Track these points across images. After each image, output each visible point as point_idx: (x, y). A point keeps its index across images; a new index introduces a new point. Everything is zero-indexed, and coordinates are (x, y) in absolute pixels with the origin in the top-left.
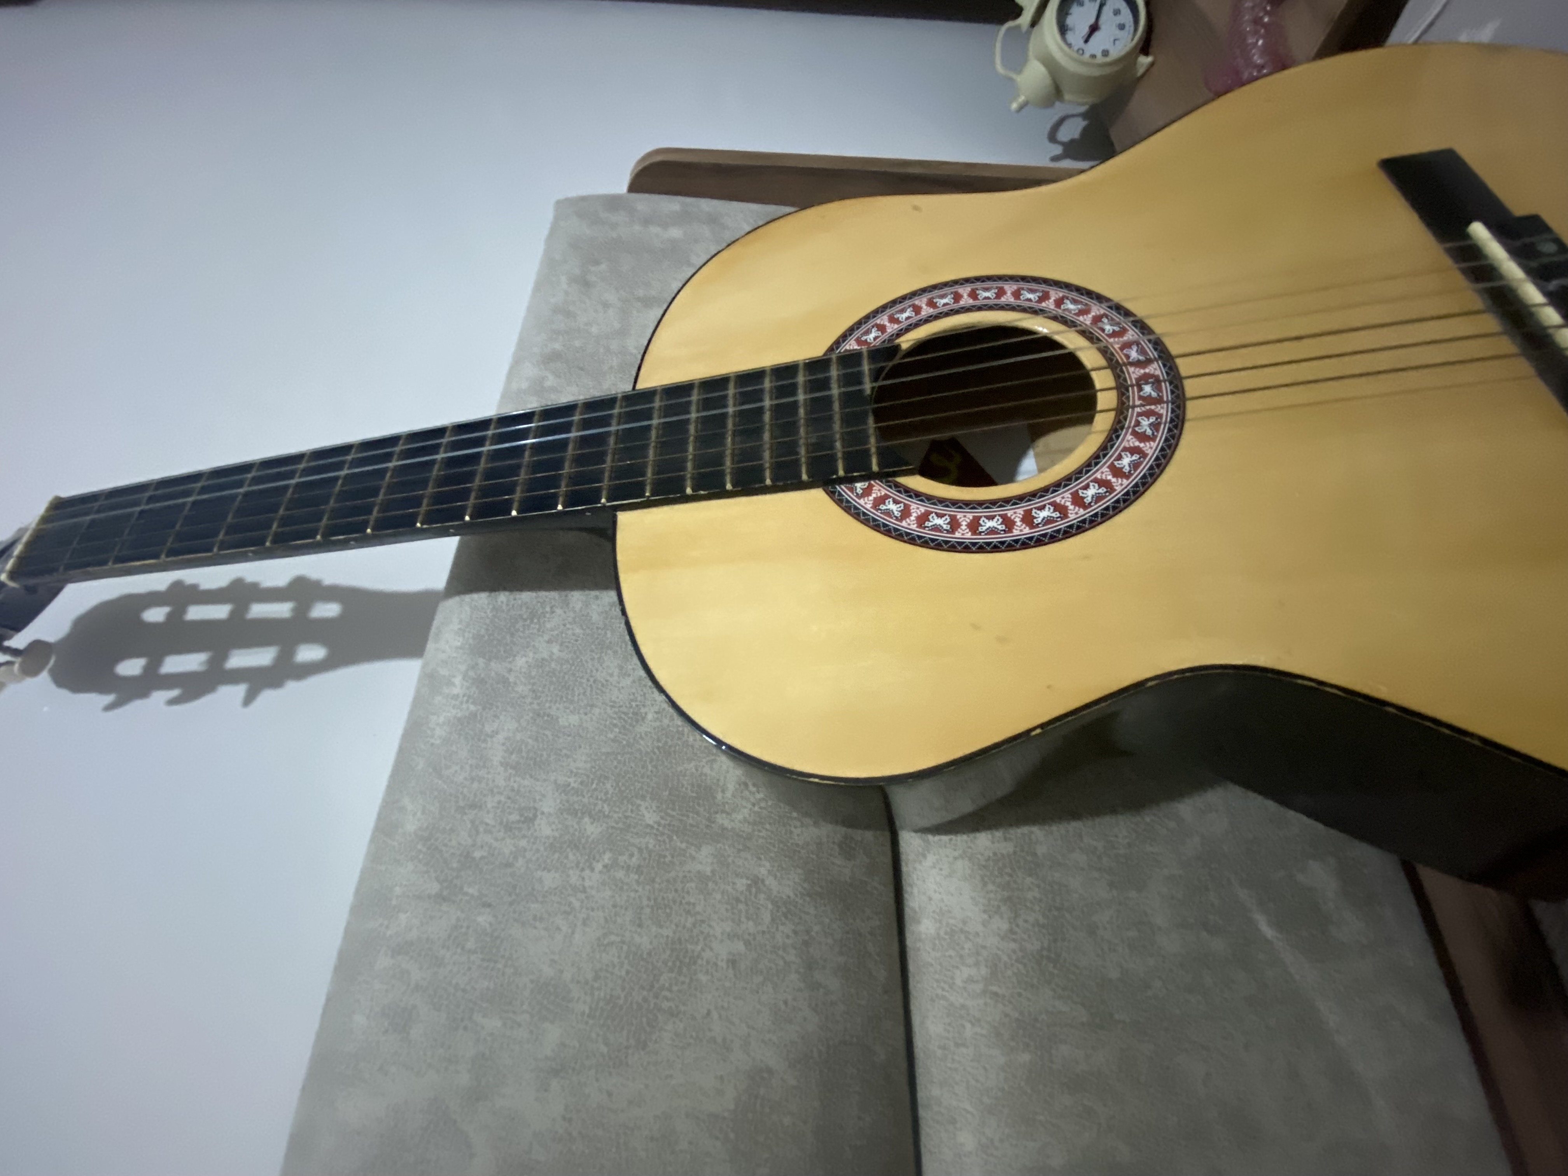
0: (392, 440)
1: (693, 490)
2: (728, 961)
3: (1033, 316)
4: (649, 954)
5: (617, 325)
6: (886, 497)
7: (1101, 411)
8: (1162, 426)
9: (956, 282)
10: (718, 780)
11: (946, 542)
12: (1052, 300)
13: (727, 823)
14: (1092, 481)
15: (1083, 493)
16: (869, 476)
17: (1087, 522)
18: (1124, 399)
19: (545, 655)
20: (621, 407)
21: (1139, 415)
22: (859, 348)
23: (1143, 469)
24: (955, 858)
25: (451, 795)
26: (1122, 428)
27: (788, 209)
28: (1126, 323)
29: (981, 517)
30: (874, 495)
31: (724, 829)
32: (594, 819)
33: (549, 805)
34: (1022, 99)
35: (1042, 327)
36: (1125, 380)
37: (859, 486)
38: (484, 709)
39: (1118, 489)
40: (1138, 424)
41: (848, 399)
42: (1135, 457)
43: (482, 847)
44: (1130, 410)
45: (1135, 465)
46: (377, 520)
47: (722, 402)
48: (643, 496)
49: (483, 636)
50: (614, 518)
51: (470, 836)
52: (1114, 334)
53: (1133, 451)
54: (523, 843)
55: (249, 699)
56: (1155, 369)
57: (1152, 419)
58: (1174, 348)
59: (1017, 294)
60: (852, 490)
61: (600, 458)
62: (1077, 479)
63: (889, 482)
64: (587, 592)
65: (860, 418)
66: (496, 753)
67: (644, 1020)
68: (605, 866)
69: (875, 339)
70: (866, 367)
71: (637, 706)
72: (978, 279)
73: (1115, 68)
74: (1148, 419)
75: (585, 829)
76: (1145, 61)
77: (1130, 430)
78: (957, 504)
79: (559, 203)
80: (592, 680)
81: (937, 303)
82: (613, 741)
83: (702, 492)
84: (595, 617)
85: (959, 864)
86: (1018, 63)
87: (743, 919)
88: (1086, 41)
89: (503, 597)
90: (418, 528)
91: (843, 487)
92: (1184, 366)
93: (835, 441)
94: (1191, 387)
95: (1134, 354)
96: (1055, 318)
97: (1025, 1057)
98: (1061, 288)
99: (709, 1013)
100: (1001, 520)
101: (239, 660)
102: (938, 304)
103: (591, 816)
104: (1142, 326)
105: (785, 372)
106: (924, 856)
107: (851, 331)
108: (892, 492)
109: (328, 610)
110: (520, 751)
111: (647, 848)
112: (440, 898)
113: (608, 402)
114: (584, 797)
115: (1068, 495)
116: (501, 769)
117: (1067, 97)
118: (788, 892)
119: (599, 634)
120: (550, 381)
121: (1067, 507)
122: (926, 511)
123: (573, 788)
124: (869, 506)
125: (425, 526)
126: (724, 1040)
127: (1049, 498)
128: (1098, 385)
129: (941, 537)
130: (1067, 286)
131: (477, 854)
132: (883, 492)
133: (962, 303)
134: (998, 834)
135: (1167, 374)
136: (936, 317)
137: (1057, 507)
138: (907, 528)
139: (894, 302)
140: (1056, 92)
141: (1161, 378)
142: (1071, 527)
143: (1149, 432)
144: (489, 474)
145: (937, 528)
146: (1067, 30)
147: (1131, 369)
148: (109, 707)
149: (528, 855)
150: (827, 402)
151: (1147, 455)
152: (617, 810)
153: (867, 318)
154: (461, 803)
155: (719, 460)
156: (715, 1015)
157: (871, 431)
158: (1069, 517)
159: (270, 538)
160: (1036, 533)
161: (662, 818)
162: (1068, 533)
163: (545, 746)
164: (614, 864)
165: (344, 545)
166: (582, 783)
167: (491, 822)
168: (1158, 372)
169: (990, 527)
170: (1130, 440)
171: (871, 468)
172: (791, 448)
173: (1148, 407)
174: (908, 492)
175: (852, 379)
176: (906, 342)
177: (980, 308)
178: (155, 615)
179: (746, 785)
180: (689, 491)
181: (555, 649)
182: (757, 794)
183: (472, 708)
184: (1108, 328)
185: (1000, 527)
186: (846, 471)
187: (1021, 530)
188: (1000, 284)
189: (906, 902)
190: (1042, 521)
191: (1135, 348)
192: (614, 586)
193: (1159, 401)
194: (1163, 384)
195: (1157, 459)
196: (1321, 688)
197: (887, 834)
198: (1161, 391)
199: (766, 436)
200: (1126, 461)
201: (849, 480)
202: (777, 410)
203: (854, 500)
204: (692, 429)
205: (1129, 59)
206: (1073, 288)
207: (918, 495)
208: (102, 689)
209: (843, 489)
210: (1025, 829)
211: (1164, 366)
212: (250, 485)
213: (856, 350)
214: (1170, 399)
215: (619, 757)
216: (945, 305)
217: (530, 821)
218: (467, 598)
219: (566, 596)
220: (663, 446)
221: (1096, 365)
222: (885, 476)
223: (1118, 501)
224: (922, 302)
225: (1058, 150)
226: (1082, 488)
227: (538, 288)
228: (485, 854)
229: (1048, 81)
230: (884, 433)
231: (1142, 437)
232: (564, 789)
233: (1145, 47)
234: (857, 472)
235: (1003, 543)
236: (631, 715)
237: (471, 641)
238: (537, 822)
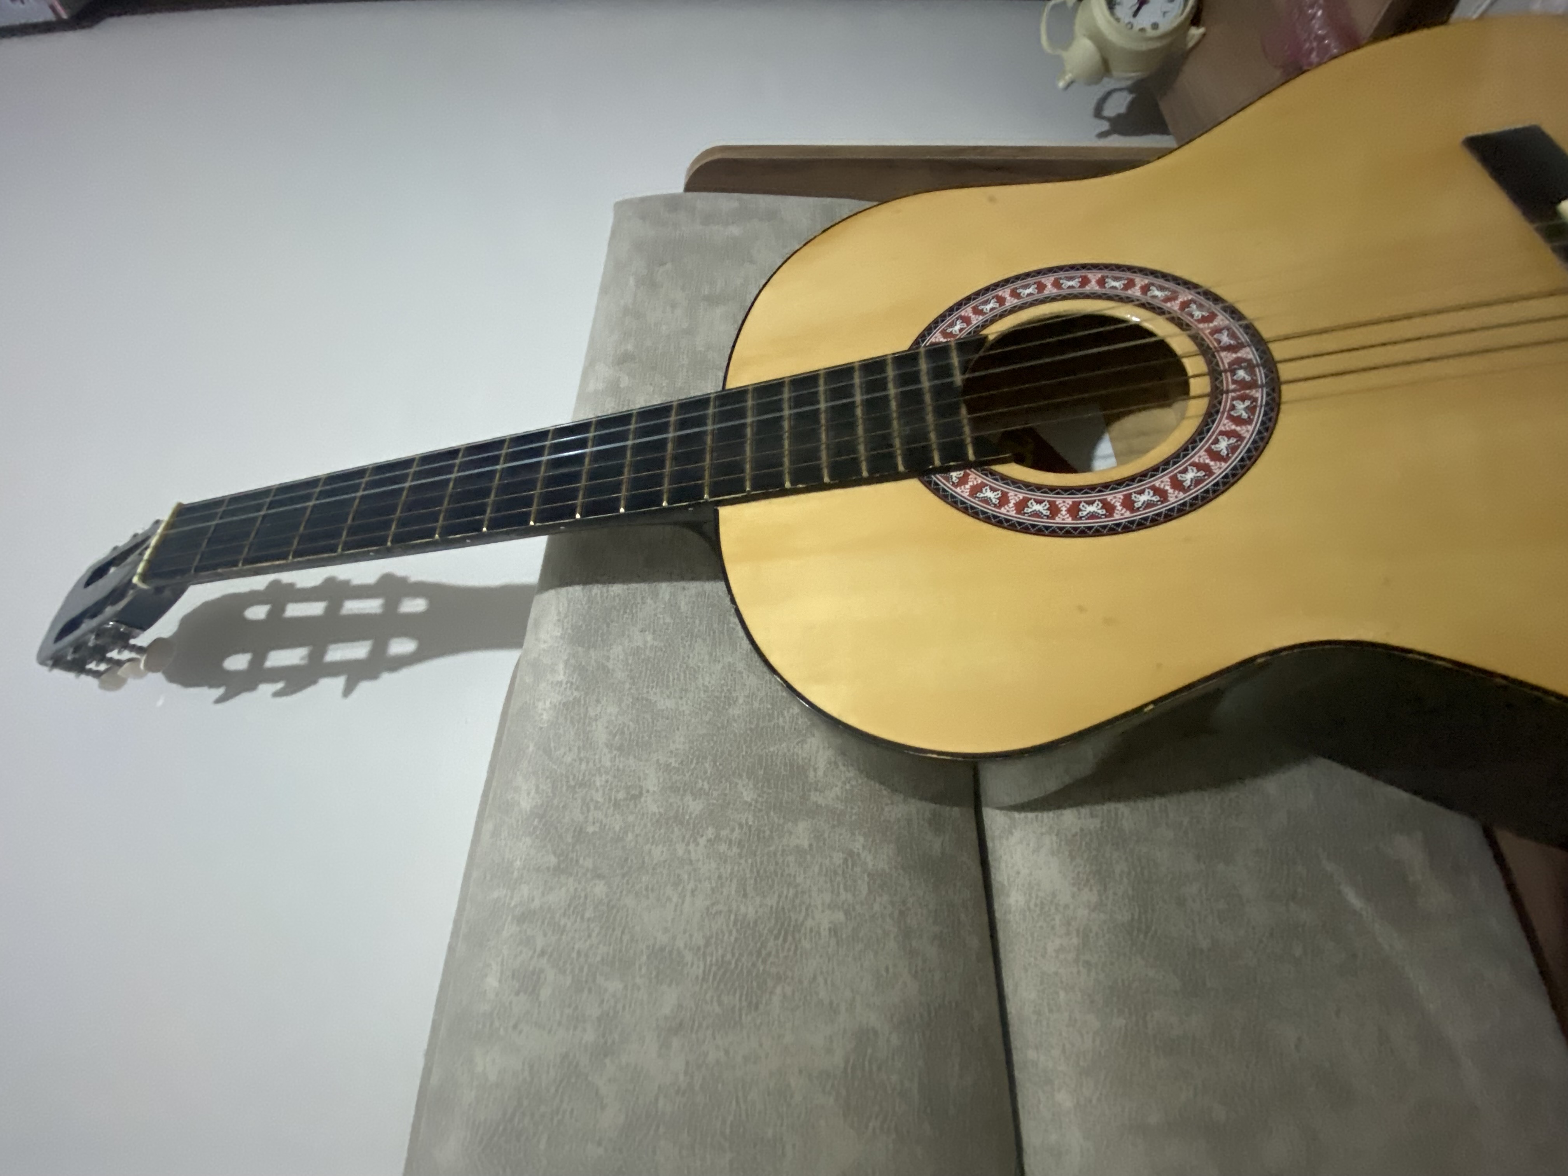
0: (496, 444)
1: (792, 484)
2: (830, 929)
3: (1120, 304)
4: (755, 922)
5: (685, 325)
6: (983, 485)
7: (1195, 397)
8: (1258, 409)
9: (1039, 272)
10: (810, 760)
11: (1047, 528)
12: (1137, 288)
13: (821, 800)
14: (1190, 465)
15: (1181, 477)
16: (967, 465)
17: (1188, 505)
18: (1217, 383)
19: (640, 644)
20: (715, 407)
21: (1233, 399)
22: (945, 340)
23: (1241, 452)
24: (1042, 834)
25: (562, 775)
26: (1217, 412)
27: (868, 204)
28: (1216, 308)
29: (1080, 502)
30: (971, 484)
31: (818, 806)
32: (695, 796)
33: (652, 783)
34: (1068, 77)
35: (1133, 316)
36: (1217, 365)
37: (955, 475)
38: (586, 694)
39: (1217, 472)
40: (1233, 407)
41: (939, 392)
42: (1233, 441)
43: (594, 823)
44: (1224, 396)
45: (1233, 449)
46: (491, 520)
47: (813, 399)
48: (744, 491)
49: (581, 626)
50: (716, 513)
51: (582, 813)
52: (1204, 320)
53: (1229, 434)
54: (631, 818)
55: (348, 691)
56: (1248, 353)
57: (1247, 403)
58: (1266, 333)
59: (1102, 282)
60: (948, 479)
61: (698, 456)
62: (1175, 463)
63: (984, 470)
64: (675, 583)
65: (953, 409)
66: (600, 734)
67: (755, 984)
68: (709, 840)
69: (961, 330)
70: (955, 360)
71: (728, 690)
72: (1061, 268)
73: (1165, 42)
74: (1244, 404)
75: (688, 806)
76: (1196, 32)
77: (1226, 414)
78: (1055, 490)
79: (620, 206)
80: (685, 666)
81: (1020, 293)
82: (708, 723)
83: (801, 486)
84: (684, 607)
85: (1047, 840)
86: (1064, 38)
87: (842, 890)
88: (1135, 14)
89: (596, 590)
90: (532, 526)
91: (938, 476)
92: (1278, 351)
93: (929, 432)
94: (1285, 371)
95: (1225, 339)
96: (1143, 305)
97: (1119, 1022)
98: (1146, 275)
99: (815, 978)
100: (1101, 505)
101: (337, 653)
102: (1022, 294)
103: (692, 794)
104: (1233, 312)
105: (874, 366)
106: (1011, 833)
107: (935, 323)
108: (989, 480)
109: (415, 605)
110: (623, 733)
111: (747, 823)
112: (557, 870)
113: (701, 402)
114: (685, 775)
115: (1166, 479)
116: (606, 750)
117: (1115, 73)
118: (883, 865)
119: (688, 623)
120: (625, 381)
121: (1167, 490)
122: (1024, 498)
123: (674, 768)
124: (966, 495)
125: (538, 524)
126: (831, 1003)
127: (1147, 482)
128: (1190, 371)
129: (1041, 522)
130: (1154, 273)
131: (590, 829)
132: (980, 480)
133: (1046, 292)
134: (1085, 811)
135: (1261, 358)
136: (1021, 307)
137: (1157, 491)
138: (1005, 515)
139: (977, 294)
140: (1105, 68)
141: (1255, 362)
142: (1172, 510)
143: (1245, 415)
144: (594, 475)
145: (1037, 514)
146: (1115, 5)
147: (1223, 354)
148: (220, 700)
149: (637, 830)
150: (918, 395)
151: (1244, 438)
152: (716, 787)
153: (951, 310)
154: (572, 783)
155: (814, 454)
156: (820, 979)
157: (965, 422)
158: (1169, 501)
159: (390, 539)
160: (1137, 516)
161: (759, 796)
162: (1169, 516)
163: (646, 729)
164: (718, 838)
165: (460, 543)
166: (682, 763)
167: (600, 800)
168: (1250, 356)
169: (1090, 512)
170: (1226, 424)
171: (968, 457)
172: (886, 442)
173: (1242, 392)
174: (1005, 479)
175: (941, 371)
176: (993, 332)
177: (1065, 298)
178: (257, 613)
179: (836, 763)
180: (788, 485)
181: (649, 638)
182: (847, 772)
183: (576, 694)
184: (1198, 314)
185: (1100, 512)
186: (942, 459)
187: (1121, 514)
188: (1083, 273)
189: (993, 876)
190: (1142, 505)
191: (1226, 333)
192: (721, 575)
193: (1253, 385)
194: (1257, 370)
195: (1254, 442)
196: (1433, 661)
197: (972, 811)
198: (1255, 375)
199: (860, 430)
200: (1223, 445)
201: (945, 470)
202: (869, 404)
203: (951, 489)
204: (786, 425)
205: (1180, 31)
206: (1159, 275)
207: (1016, 483)
208: (212, 684)
209: (938, 478)
210: (1111, 806)
211: (1257, 350)
212: (365, 490)
213: (941, 343)
214: (1264, 381)
215: (715, 738)
216: (1029, 295)
217: (636, 798)
218: (564, 591)
219: (656, 586)
220: (759, 444)
221: (1187, 350)
222: (982, 465)
223: (1217, 484)
224: (1005, 293)
225: (1105, 126)
226: (1180, 472)
227: (604, 290)
228: (597, 830)
229: (1097, 57)
230: (976, 424)
231: (1238, 421)
232: (667, 768)
233: (1196, 19)
234: (953, 461)
235: (1104, 527)
236: (723, 699)
237: (570, 631)
238: (643, 800)
